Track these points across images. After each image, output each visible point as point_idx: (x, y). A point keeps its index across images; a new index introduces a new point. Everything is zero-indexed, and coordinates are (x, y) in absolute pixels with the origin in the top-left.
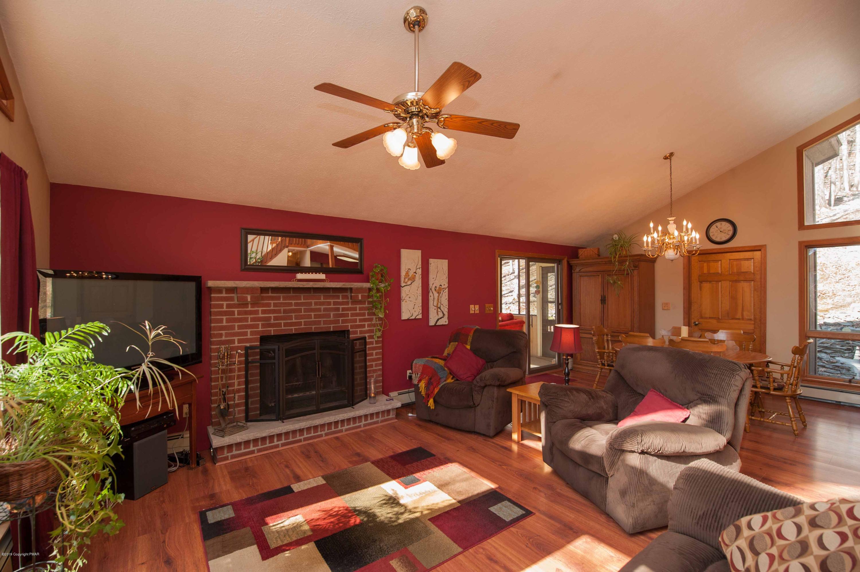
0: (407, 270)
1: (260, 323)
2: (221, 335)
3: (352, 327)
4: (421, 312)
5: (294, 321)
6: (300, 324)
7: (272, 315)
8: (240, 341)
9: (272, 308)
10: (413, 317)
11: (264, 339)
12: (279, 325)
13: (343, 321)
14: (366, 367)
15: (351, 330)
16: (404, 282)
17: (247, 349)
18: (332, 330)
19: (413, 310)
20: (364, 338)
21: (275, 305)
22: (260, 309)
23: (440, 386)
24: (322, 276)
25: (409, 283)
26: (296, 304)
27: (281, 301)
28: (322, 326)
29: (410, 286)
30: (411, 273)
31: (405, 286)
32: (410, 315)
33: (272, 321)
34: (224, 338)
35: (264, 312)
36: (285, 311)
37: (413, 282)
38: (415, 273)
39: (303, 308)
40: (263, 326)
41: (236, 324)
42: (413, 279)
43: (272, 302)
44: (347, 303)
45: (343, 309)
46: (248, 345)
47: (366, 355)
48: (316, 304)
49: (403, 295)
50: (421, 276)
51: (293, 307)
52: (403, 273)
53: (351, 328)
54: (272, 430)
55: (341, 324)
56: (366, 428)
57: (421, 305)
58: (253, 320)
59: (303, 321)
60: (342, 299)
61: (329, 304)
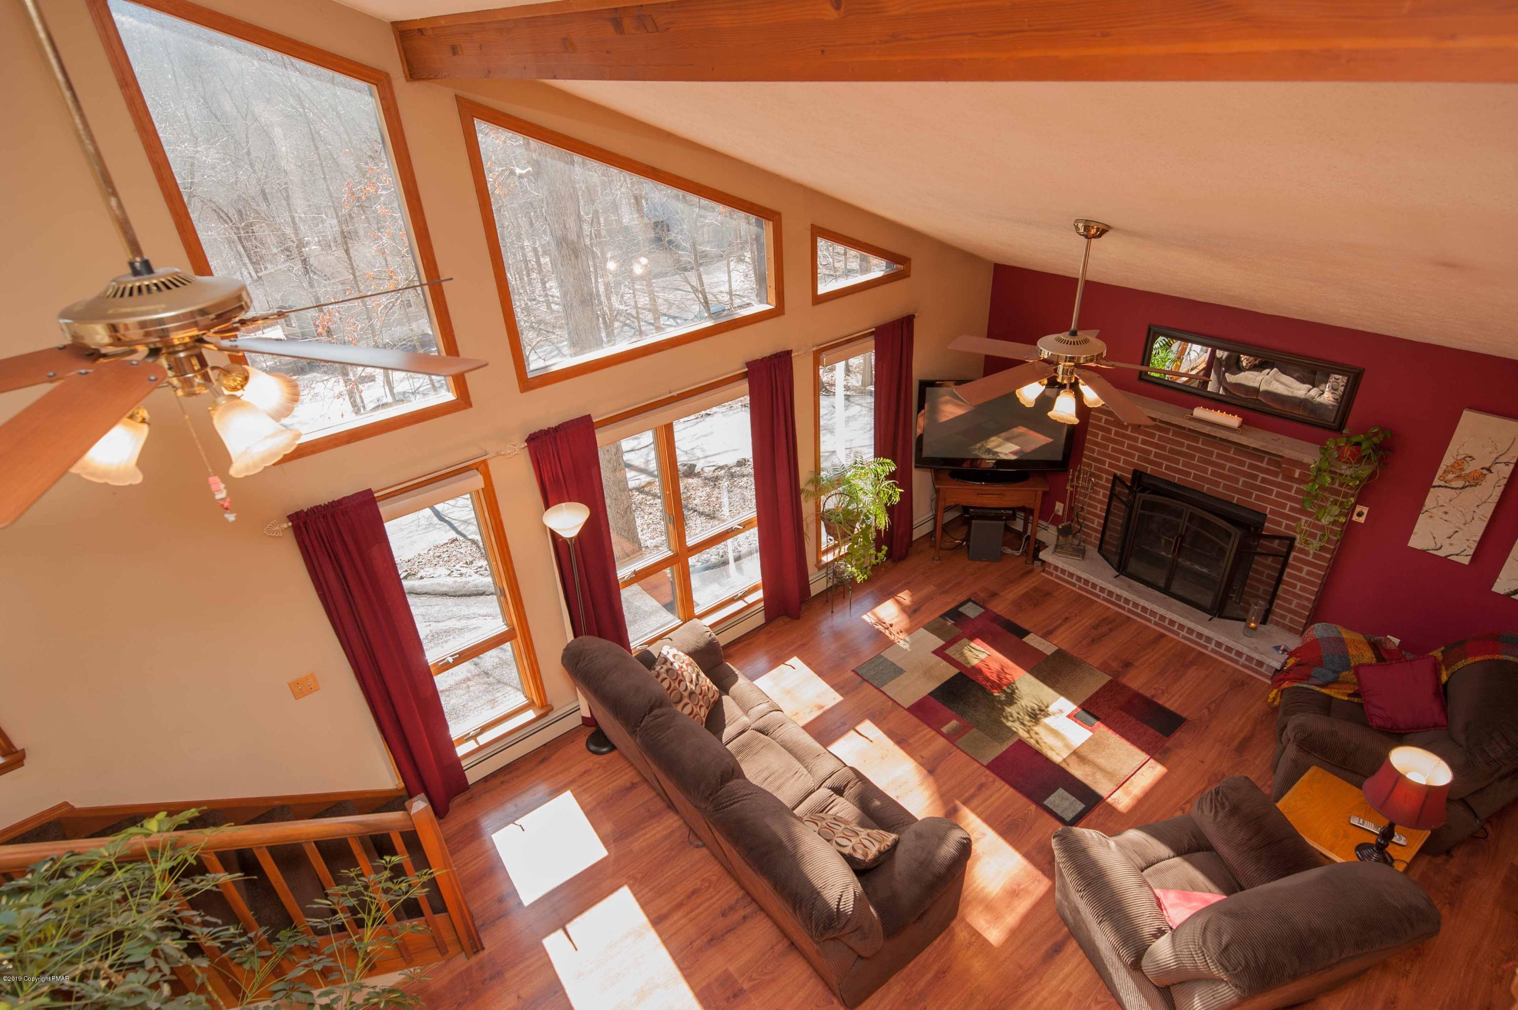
0: (1459, 457)
1: (1137, 454)
2: (1093, 451)
3: (1273, 512)
4: (1471, 552)
5: (1180, 467)
6: (1188, 474)
7: (1154, 450)
8: (1111, 465)
9: (1156, 441)
10: (1441, 554)
11: (1138, 475)
12: (1160, 465)
13: (1258, 498)
14: (1279, 580)
15: (1269, 516)
16: (1442, 478)
17: (1115, 477)
18: (1235, 501)
19: (1448, 541)
20: (1293, 539)
21: (1160, 438)
22: (1141, 437)
24: (1235, 422)
25: (1460, 483)
26: (1189, 447)
27: (1170, 436)
28: (1220, 490)
29: (1458, 491)
30: (1471, 468)
31: (1440, 486)
32: (1432, 546)
33: (1152, 457)
34: (1095, 455)
35: (1144, 442)
36: (1171, 451)
37: (1471, 486)
38: (1489, 470)
39: (1197, 455)
40: (1140, 458)
41: (1111, 445)
42: (1475, 481)
43: (1158, 433)
44: (1276, 474)
45: (1264, 480)
46: (1118, 473)
47: (1285, 565)
48: (1219, 456)
49: (1429, 502)
50: (1505, 481)
51: (1185, 449)
52: (1448, 460)
53: (1270, 513)
54: (1092, 578)
55: (1252, 500)
57: (1478, 539)
58: (1129, 446)
59: (1193, 472)
60: (1268, 464)
61: (1242, 463)
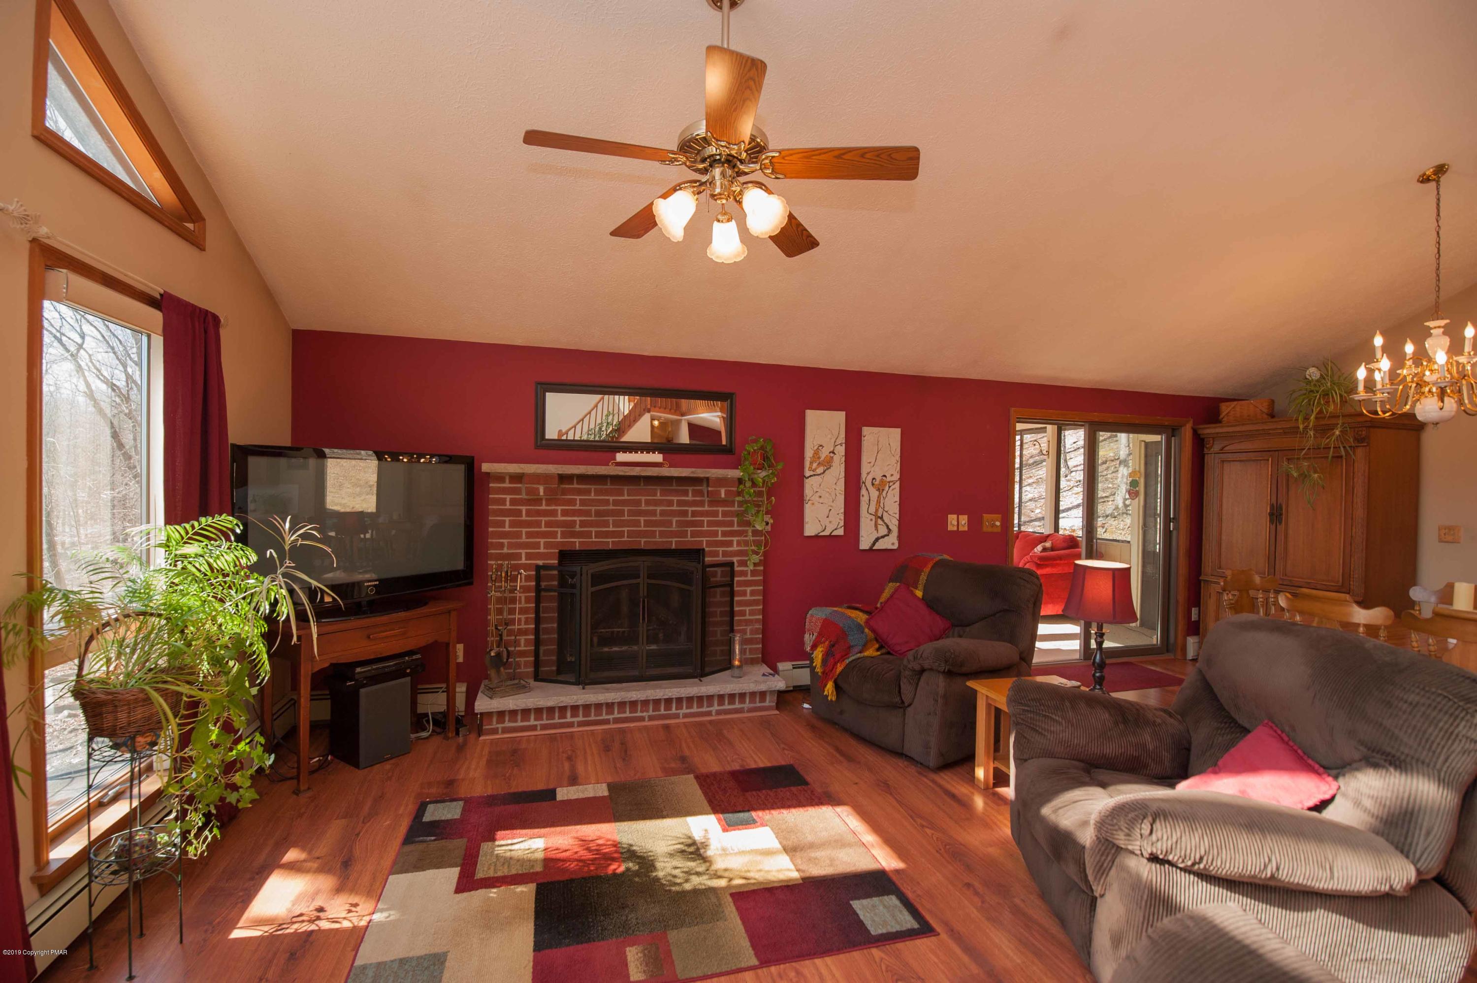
0: (815, 448)
1: (559, 530)
2: (501, 546)
3: (709, 544)
4: (842, 523)
5: (611, 529)
6: (621, 534)
7: (577, 519)
8: (529, 556)
9: (577, 507)
10: (827, 533)
11: (566, 556)
12: (588, 534)
13: (694, 534)
14: (732, 613)
15: (707, 549)
16: (810, 469)
17: (538, 568)
18: (674, 547)
19: (828, 520)
20: (731, 565)
21: (583, 502)
22: (559, 508)
23: (847, 661)
24: (657, 457)
25: (820, 470)
26: (616, 503)
27: (593, 496)
28: (658, 539)
29: (822, 476)
30: (824, 454)
31: (811, 476)
32: (820, 529)
33: (578, 528)
34: (505, 550)
35: (565, 513)
36: (598, 513)
37: (828, 469)
38: (833, 452)
39: (626, 509)
40: (564, 535)
41: (524, 530)
42: (828, 464)
43: (578, 498)
44: (701, 504)
45: (694, 514)
46: (540, 563)
47: (732, 594)
48: (648, 503)
49: (808, 492)
50: (843, 459)
51: (611, 507)
52: (809, 453)
53: (707, 546)
54: (562, 699)
55: (689, 539)
56: (721, 717)
57: (843, 510)
58: (548, 524)
59: (626, 529)
60: (693, 496)
61: (670, 504)
